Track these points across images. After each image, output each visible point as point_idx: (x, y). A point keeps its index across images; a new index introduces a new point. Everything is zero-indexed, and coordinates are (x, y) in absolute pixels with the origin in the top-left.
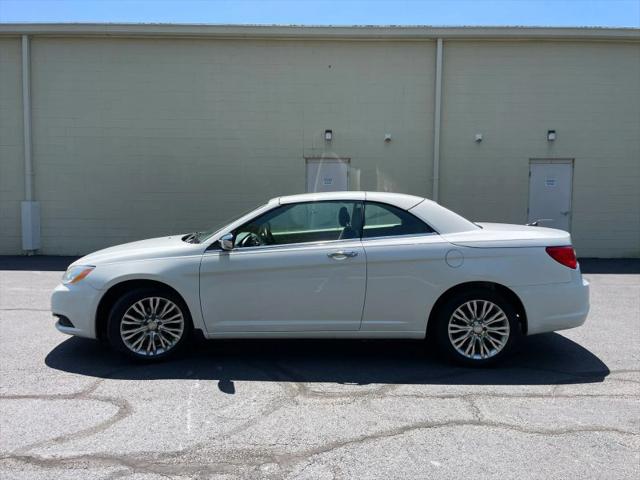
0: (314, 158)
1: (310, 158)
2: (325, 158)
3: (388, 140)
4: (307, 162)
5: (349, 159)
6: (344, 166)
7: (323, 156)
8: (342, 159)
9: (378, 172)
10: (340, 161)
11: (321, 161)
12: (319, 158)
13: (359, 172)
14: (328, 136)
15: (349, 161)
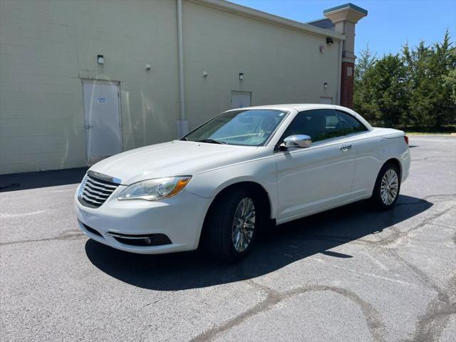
0: (88, 79)
1: (84, 79)
2: (99, 80)
3: (149, 69)
4: (82, 83)
5: (120, 82)
6: (114, 88)
7: (97, 78)
8: (112, 81)
9: (142, 96)
10: (111, 83)
11: (95, 82)
12: (93, 79)
13: (128, 94)
14: (101, 60)
15: (119, 83)
